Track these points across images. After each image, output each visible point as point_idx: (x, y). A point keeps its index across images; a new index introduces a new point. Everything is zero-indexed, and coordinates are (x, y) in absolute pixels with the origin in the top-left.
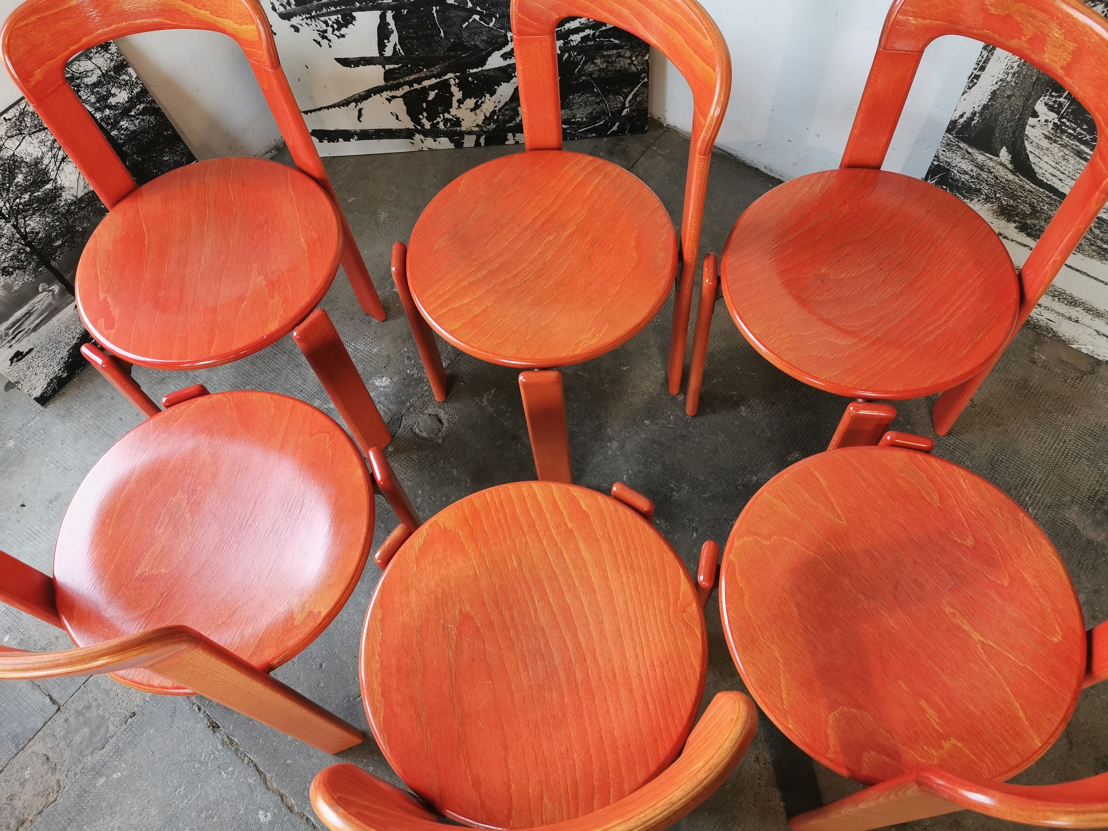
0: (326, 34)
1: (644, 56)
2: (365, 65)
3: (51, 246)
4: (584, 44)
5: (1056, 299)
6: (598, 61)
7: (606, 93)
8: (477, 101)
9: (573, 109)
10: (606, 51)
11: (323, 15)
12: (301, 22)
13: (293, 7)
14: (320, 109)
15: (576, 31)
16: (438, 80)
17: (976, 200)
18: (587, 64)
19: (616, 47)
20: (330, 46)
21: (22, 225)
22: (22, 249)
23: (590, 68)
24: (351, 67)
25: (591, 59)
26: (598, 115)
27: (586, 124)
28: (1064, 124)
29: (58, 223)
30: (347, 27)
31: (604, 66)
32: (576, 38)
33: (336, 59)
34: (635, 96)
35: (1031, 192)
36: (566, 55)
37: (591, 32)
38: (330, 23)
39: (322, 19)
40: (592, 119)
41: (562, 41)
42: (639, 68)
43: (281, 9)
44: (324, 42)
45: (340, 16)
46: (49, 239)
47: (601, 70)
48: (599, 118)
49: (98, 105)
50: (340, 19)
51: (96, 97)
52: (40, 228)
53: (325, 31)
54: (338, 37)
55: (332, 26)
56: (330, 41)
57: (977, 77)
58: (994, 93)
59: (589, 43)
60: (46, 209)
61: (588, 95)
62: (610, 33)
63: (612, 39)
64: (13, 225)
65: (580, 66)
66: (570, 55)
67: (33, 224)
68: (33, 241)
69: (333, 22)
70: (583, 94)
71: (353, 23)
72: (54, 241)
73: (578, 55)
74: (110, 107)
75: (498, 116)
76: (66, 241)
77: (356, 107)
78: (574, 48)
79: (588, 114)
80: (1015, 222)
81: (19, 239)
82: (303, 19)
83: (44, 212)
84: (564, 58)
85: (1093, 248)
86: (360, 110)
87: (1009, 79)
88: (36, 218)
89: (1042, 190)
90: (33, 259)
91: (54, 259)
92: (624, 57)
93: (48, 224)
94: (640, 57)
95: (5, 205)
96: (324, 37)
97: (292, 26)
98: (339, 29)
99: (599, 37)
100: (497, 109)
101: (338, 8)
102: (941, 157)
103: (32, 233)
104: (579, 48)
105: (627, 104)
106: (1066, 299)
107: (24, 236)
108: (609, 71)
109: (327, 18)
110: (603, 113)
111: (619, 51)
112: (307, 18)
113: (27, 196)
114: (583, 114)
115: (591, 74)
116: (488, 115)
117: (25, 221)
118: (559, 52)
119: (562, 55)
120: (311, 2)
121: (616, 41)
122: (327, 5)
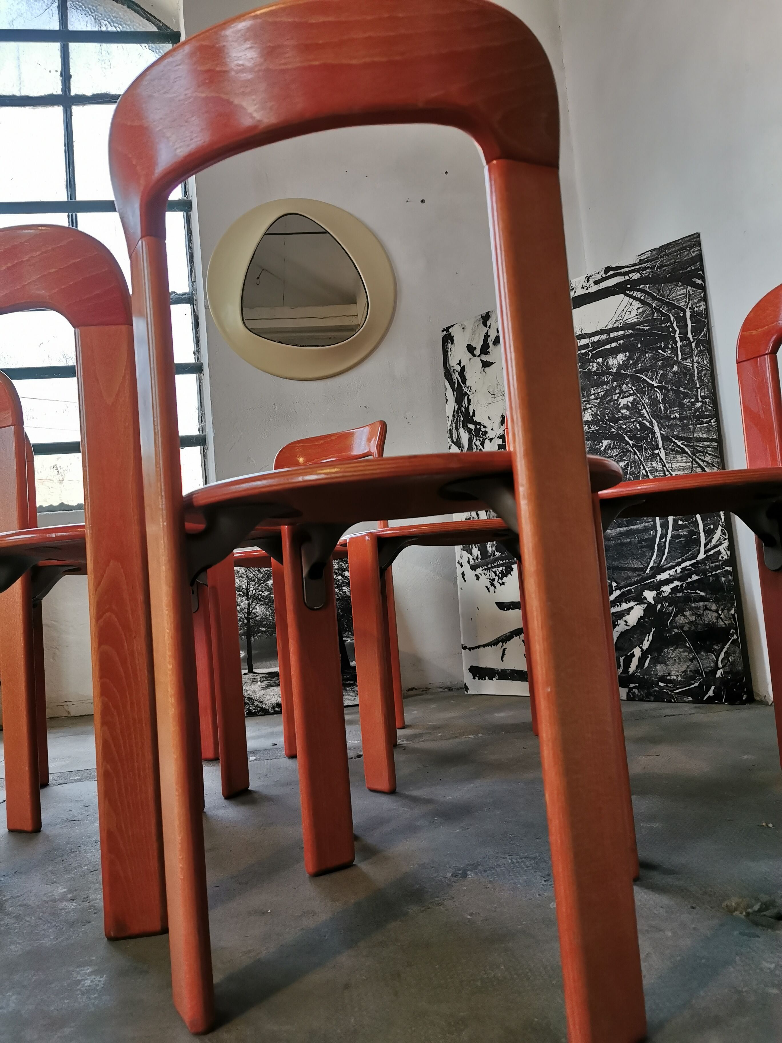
0: (494, 582)
1: (729, 610)
2: (513, 609)
3: (258, 628)
4: (673, 595)
6: (687, 613)
7: (698, 649)
9: (667, 665)
10: (694, 603)
11: (495, 567)
12: (481, 572)
13: (479, 560)
14: (479, 647)
15: (667, 582)
18: (677, 616)
19: (702, 599)
20: (495, 592)
21: (253, 607)
22: (243, 619)
23: (680, 620)
24: (504, 610)
25: (680, 612)
26: (692, 674)
27: (681, 685)
29: (271, 618)
30: (507, 577)
31: (693, 618)
32: (667, 589)
33: (496, 603)
34: (727, 655)
36: (659, 606)
37: (679, 583)
38: (498, 573)
39: (494, 570)
40: (688, 678)
41: (655, 592)
42: (727, 622)
43: (472, 562)
44: (492, 589)
45: (504, 568)
46: (260, 624)
47: (691, 623)
48: (693, 678)
49: (337, 571)
50: (504, 570)
51: (338, 567)
52: (260, 614)
53: (494, 580)
54: (501, 584)
55: (498, 576)
56: (495, 587)
59: (678, 595)
60: (271, 606)
61: (681, 650)
62: (696, 585)
63: (698, 591)
64: (248, 604)
65: (671, 618)
66: (662, 606)
67: (258, 610)
68: (251, 619)
69: (500, 573)
70: (676, 648)
71: (511, 573)
72: (262, 627)
73: (669, 606)
74: (343, 576)
76: (268, 631)
77: (502, 647)
78: (666, 599)
79: (683, 672)
81: (245, 612)
82: (483, 570)
83: (269, 608)
84: (658, 609)
86: (504, 650)
88: (263, 608)
90: (244, 628)
91: (254, 637)
92: (711, 610)
93: (266, 615)
94: (726, 611)
95: (253, 591)
96: (492, 585)
97: (476, 575)
98: (502, 579)
99: (686, 589)
101: (504, 562)
103: (255, 614)
104: (670, 600)
105: (720, 665)
107: (249, 613)
108: (698, 624)
109: (496, 569)
110: (697, 672)
111: (706, 603)
112: (485, 569)
113: (266, 593)
114: (678, 672)
115: (681, 627)
117: (256, 605)
118: (653, 602)
119: (655, 605)
120: (490, 556)
121: (702, 594)
122: (498, 559)
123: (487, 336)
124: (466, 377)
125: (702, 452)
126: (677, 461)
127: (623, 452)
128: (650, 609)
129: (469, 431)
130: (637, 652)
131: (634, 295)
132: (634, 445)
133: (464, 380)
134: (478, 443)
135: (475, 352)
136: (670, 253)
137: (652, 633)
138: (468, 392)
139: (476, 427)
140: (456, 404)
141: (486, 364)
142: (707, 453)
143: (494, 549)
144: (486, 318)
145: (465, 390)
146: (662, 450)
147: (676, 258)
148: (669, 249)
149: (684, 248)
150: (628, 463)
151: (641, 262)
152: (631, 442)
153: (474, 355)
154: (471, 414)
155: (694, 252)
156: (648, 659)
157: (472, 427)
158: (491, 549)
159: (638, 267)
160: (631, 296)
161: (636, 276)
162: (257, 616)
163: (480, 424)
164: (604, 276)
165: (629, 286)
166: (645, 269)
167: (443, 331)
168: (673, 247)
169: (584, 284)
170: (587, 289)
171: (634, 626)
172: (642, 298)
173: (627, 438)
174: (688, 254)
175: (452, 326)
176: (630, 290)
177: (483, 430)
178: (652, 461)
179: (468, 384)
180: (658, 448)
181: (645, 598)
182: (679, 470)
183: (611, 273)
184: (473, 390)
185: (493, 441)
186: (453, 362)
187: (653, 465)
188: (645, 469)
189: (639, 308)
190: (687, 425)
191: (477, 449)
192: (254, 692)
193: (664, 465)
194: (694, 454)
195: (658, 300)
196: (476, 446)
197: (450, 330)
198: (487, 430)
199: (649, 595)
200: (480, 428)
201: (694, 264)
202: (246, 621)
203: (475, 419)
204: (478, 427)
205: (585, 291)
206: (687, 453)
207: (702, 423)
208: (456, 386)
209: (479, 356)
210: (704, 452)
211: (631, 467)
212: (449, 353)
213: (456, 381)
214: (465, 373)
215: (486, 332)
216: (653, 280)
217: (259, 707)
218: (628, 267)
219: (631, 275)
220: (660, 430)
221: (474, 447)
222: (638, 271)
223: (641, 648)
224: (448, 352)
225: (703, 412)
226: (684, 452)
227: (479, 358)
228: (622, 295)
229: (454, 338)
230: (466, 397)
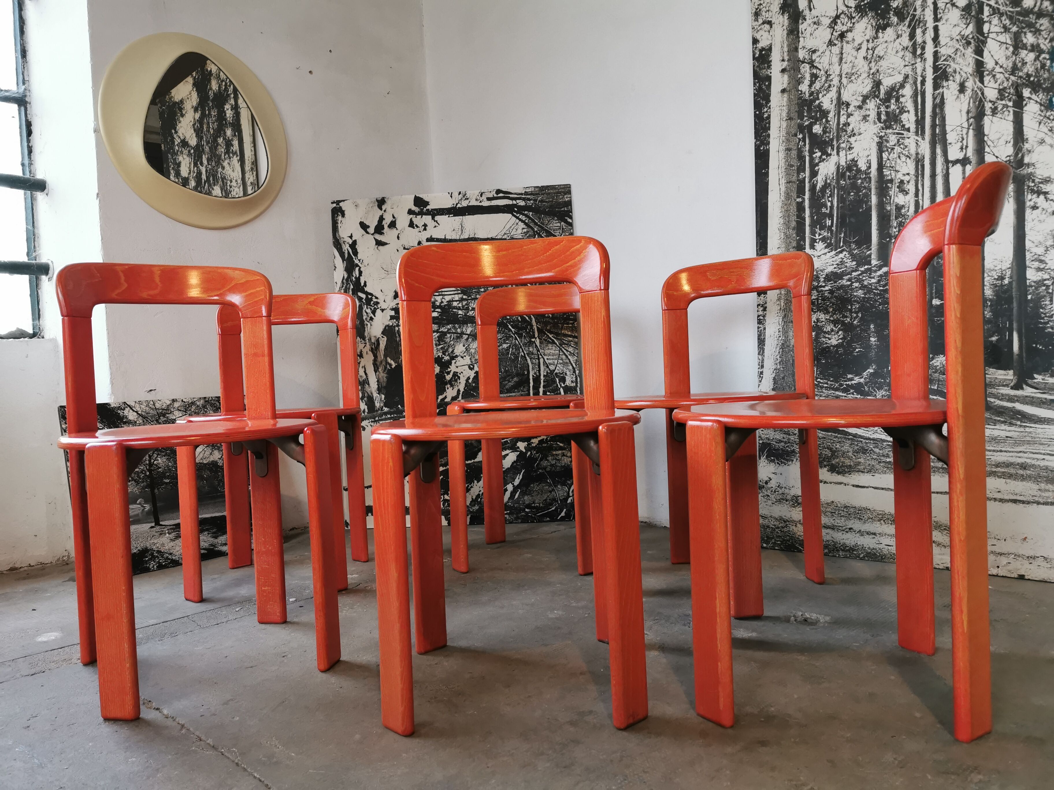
3: (162, 480)
4: (540, 446)
5: (882, 521)
6: (550, 458)
7: (555, 484)
8: (468, 486)
9: (533, 496)
10: (555, 452)
11: (382, 420)
12: (368, 424)
13: (366, 414)
16: (444, 468)
17: (795, 460)
18: (542, 461)
19: (562, 449)
21: (154, 458)
22: (145, 471)
23: (545, 463)
25: (545, 457)
26: (550, 502)
27: (543, 509)
28: (818, 382)
31: (553, 462)
32: (535, 441)
35: (824, 438)
36: (529, 453)
37: (545, 438)
40: (547, 505)
41: (526, 443)
46: (163, 475)
47: (552, 465)
48: (552, 505)
52: (162, 466)
57: (762, 373)
58: (774, 379)
59: (544, 445)
60: (173, 457)
61: (543, 485)
62: (557, 438)
63: (559, 444)
64: (149, 455)
65: (538, 462)
66: (531, 453)
67: (160, 461)
68: (153, 470)
70: (540, 484)
72: (165, 478)
73: (537, 453)
75: (481, 499)
76: (171, 483)
78: (534, 448)
79: (544, 500)
80: (825, 466)
81: (147, 464)
83: (170, 459)
84: (528, 456)
85: (882, 464)
87: (778, 367)
88: (164, 459)
89: (830, 434)
90: (146, 481)
91: (158, 489)
92: (567, 458)
93: (168, 466)
99: (550, 441)
100: (481, 493)
101: (392, 416)
102: (763, 436)
103: (156, 465)
104: (538, 449)
105: (571, 494)
106: (888, 519)
107: (151, 465)
108: (558, 467)
109: (383, 422)
110: (554, 500)
111: (564, 451)
112: (372, 422)
114: (540, 500)
115: (545, 468)
116: (474, 497)
117: (157, 457)
118: (524, 451)
119: (526, 453)
120: (377, 411)
121: (561, 445)
122: (386, 414)
123: (381, 219)
124: (358, 251)
125: (567, 344)
126: (548, 349)
127: (506, 336)
128: (521, 456)
129: (360, 299)
130: (510, 487)
131: (520, 217)
132: (516, 333)
133: (356, 253)
134: (369, 311)
135: (368, 230)
136: (549, 194)
137: (522, 473)
138: (359, 264)
139: (367, 297)
140: (345, 273)
141: (379, 243)
142: (570, 345)
143: (382, 405)
144: (381, 203)
145: (356, 262)
146: (537, 339)
147: (553, 198)
148: (548, 190)
149: (560, 193)
150: (510, 346)
151: (526, 193)
152: (513, 330)
153: (367, 233)
154: (362, 284)
155: (567, 197)
156: (518, 493)
157: (363, 296)
158: (379, 404)
159: (523, 196)
160: (517, 218)
161: (522, 203)
162: (160, 468)
163: (371, 294)
164: (495, 195)
165: (516, 209)
166: (529, 200)
167: (332, 203)
168: (551, 189)
169: (478, 197)
170: (481, 202)
171: (508, 469)
172: (527, 221)
173: (510, 327)
174: (562, 198)
175: (344, 201)
176: (517, 212)
177: (375, 300)
178: (529, 346)
179: (359, 256)
180: (534, 337)
181: (518, 448)
182: (549, 355)
183: (501, 195)
184: (365, 263)
185: (384, 311)
186: (344, 233)
187: (531, 350)
188: (523, 351)
189: (523, 229)
190: (557, 323)
191: (368, 316)
192: (163, 545)
193: (538, 351)
194: (561, 345)
195: (539, 226)
196: (367, 313)
197: (341, 204)
198: (378, 301)
199: (522, 446)
200: (371, 299)
201: (567, 206)
202: (148, 473)
203: (366, 289)
204: (370, 297)
205: (477, 203)
206: (556, 344)
207: (568, 324)
208: (346, 256)
209: (373, 234)
210: (569, 345)
211: (513, 349)
212: (339, 225)
213: (347, 252)
214: (357, 247)
215: (381, 214)
216: (536, 210)
217: (169, 559)
218: (515, 194)
219: (518, 201)
220: (537, 324)
221: (364, 314)
222: (524, 199)
223: (513, 484)
224: (337, 223)
225: (569, 316)
226: (553, 342)
227: (372, 237)
228: (510, 215)
229: (346, 213)
230: (357, 269)
